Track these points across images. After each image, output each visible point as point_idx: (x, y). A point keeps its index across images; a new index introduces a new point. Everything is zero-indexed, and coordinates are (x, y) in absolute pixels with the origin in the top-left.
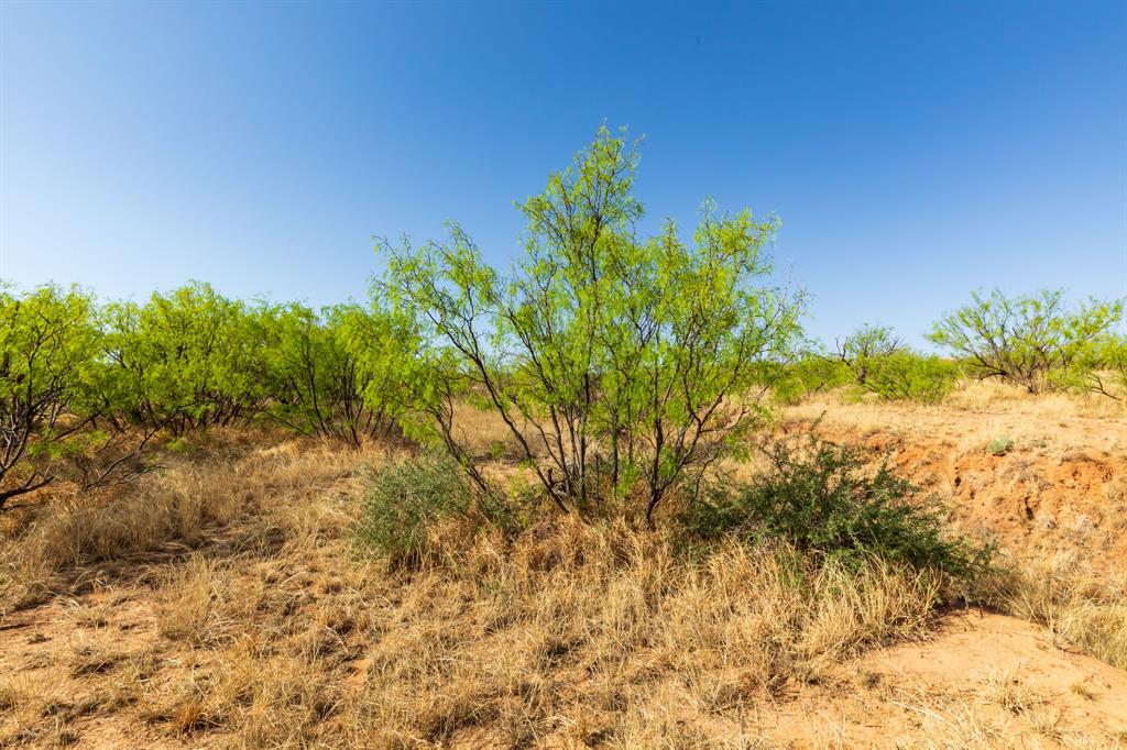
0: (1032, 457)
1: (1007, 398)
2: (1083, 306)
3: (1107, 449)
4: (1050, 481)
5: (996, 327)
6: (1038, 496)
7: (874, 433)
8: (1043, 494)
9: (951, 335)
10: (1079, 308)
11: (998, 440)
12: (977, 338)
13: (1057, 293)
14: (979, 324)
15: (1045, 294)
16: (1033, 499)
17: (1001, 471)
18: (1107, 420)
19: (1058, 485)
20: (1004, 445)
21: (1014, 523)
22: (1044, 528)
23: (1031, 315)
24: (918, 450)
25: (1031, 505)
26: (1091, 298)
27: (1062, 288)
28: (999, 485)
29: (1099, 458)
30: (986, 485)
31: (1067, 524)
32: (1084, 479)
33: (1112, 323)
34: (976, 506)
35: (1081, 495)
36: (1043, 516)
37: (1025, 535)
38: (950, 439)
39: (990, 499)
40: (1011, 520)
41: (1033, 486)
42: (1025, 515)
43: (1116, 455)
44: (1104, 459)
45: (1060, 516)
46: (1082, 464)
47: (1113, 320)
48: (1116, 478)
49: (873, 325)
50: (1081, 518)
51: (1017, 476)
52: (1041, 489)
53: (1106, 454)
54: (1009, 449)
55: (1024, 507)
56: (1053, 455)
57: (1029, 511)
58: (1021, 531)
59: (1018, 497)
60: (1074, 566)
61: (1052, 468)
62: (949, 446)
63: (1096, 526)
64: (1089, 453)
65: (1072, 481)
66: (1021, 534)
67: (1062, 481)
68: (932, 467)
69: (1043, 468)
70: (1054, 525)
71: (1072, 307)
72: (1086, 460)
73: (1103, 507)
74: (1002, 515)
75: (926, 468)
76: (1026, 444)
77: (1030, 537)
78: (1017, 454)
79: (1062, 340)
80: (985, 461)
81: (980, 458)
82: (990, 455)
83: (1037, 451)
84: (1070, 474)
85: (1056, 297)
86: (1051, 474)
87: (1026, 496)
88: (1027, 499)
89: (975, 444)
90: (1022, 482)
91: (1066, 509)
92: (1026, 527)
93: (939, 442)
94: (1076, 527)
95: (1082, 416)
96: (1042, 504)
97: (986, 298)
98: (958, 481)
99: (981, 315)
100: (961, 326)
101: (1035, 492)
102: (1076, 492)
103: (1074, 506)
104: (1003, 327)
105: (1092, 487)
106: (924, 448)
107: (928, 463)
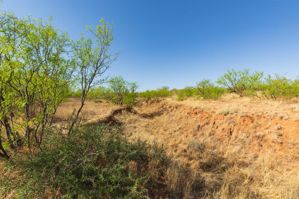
0: (234, 115)
1: (235, 98)
2: (254, 73)
3: (253, 113)
4: (237, 123)
5: (233, 79)
6: (233, 128)
7: (196, 109)
8: (235, 127)
9: (222, 81)
10: (253, 73)
11: (226, 111)
12: (229, 82)
13: (248, 70)
14: (229, 78)
15: (245, 70)
16: (232, 129)
17: (225, 120)
18: (257, 104)
19: (239, 124)
20: (227, 112)
21: (226, 136)
22: (234, 138)
23: (242, 76)
24: (205, 114)
25: (231, 131)
26: (255, 71)
27: (249, 68)
28: (224, 125)
29: (251, 116)
30: (221, 124)
31: (240, 137)
32: (246, 122)
33: (261, 78)
34: (217, 131)
35: (245, 127)
36: (234, 134)
37: (229, 140)
38: (215, 110)
39: (221, 129)
40: (226, 135)
41: (232, 125)
42: (229, 134)
43: (255, 115)
44: (252, 116)
45: (239, 134)
46: (246, 118)
47: (261, 77)
48: (255, 122)
49: (206, 79)
50: (244, 135)
51: (229, 122)
52: (234, 126)
53: (253, 115)
54: (228, 113)
55: (229, 131)
56: (239, 115)
57: (231, 132)
58: (227, 139)
59: (228, 128)
60: (240, 151)
61: (238, 119)
62: (214, 112)
63: (248, 137)
64: (249, 114)
65: (243, 123)
66: (227, 140)
67: (240, 123)
68: (208, 119)
69: (236, 119)
70: (236, 137)
71: (251, 74)
72: (247, 116)
73: (250, 131)
74: (223, 134)
75: (207, 119)
76: (232, 112)
77: (230, 141)
78: (229, 115)
79: (249, 83)
80: (222, 117)
81: (220, 116)
82: (223, 115)
83: (235, 114)
84: (243, 121)
85: (248, 71)
86: (237, 121)
87: (230, 128)
88: (230, 129)
89: (220, 112)
90: (230, 123)
91: (240, 132)
92: (229, 138)
93: (211, 111)
94: (242, 138)
95: (251, 103)
96: (234, 130)
97: (231, 71)
98: (214, 123)
99: (230, 76)
100: (225, 79)
101: (233, 127)
102: (244, 126)
103: (243, 131)
104: (235, 79)
105: (248, 125)
106: (207, 113)
107: (208, 118)
